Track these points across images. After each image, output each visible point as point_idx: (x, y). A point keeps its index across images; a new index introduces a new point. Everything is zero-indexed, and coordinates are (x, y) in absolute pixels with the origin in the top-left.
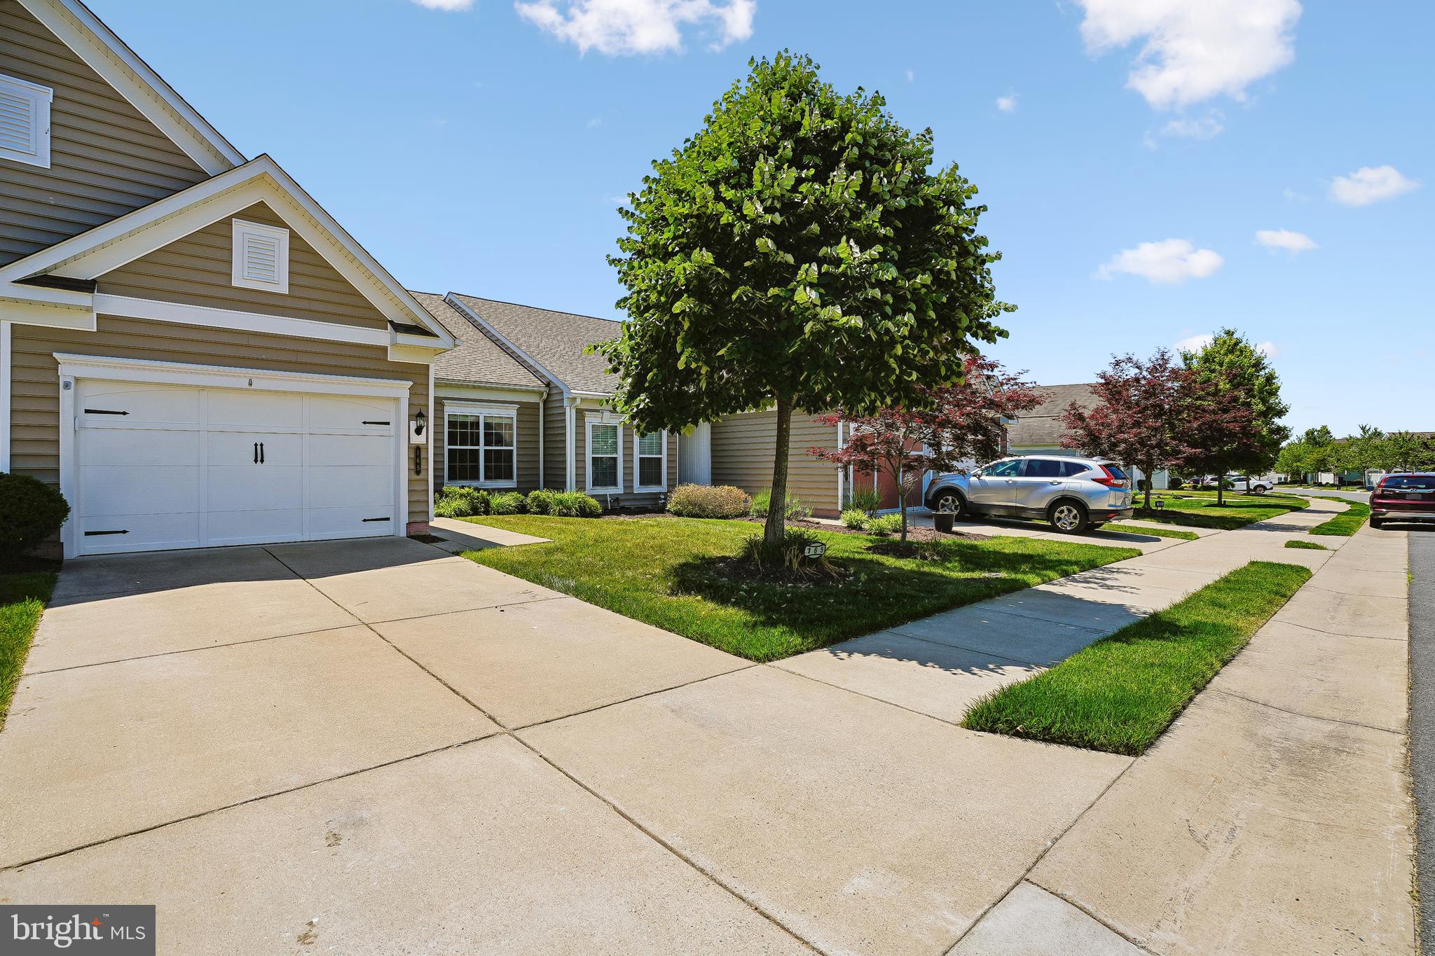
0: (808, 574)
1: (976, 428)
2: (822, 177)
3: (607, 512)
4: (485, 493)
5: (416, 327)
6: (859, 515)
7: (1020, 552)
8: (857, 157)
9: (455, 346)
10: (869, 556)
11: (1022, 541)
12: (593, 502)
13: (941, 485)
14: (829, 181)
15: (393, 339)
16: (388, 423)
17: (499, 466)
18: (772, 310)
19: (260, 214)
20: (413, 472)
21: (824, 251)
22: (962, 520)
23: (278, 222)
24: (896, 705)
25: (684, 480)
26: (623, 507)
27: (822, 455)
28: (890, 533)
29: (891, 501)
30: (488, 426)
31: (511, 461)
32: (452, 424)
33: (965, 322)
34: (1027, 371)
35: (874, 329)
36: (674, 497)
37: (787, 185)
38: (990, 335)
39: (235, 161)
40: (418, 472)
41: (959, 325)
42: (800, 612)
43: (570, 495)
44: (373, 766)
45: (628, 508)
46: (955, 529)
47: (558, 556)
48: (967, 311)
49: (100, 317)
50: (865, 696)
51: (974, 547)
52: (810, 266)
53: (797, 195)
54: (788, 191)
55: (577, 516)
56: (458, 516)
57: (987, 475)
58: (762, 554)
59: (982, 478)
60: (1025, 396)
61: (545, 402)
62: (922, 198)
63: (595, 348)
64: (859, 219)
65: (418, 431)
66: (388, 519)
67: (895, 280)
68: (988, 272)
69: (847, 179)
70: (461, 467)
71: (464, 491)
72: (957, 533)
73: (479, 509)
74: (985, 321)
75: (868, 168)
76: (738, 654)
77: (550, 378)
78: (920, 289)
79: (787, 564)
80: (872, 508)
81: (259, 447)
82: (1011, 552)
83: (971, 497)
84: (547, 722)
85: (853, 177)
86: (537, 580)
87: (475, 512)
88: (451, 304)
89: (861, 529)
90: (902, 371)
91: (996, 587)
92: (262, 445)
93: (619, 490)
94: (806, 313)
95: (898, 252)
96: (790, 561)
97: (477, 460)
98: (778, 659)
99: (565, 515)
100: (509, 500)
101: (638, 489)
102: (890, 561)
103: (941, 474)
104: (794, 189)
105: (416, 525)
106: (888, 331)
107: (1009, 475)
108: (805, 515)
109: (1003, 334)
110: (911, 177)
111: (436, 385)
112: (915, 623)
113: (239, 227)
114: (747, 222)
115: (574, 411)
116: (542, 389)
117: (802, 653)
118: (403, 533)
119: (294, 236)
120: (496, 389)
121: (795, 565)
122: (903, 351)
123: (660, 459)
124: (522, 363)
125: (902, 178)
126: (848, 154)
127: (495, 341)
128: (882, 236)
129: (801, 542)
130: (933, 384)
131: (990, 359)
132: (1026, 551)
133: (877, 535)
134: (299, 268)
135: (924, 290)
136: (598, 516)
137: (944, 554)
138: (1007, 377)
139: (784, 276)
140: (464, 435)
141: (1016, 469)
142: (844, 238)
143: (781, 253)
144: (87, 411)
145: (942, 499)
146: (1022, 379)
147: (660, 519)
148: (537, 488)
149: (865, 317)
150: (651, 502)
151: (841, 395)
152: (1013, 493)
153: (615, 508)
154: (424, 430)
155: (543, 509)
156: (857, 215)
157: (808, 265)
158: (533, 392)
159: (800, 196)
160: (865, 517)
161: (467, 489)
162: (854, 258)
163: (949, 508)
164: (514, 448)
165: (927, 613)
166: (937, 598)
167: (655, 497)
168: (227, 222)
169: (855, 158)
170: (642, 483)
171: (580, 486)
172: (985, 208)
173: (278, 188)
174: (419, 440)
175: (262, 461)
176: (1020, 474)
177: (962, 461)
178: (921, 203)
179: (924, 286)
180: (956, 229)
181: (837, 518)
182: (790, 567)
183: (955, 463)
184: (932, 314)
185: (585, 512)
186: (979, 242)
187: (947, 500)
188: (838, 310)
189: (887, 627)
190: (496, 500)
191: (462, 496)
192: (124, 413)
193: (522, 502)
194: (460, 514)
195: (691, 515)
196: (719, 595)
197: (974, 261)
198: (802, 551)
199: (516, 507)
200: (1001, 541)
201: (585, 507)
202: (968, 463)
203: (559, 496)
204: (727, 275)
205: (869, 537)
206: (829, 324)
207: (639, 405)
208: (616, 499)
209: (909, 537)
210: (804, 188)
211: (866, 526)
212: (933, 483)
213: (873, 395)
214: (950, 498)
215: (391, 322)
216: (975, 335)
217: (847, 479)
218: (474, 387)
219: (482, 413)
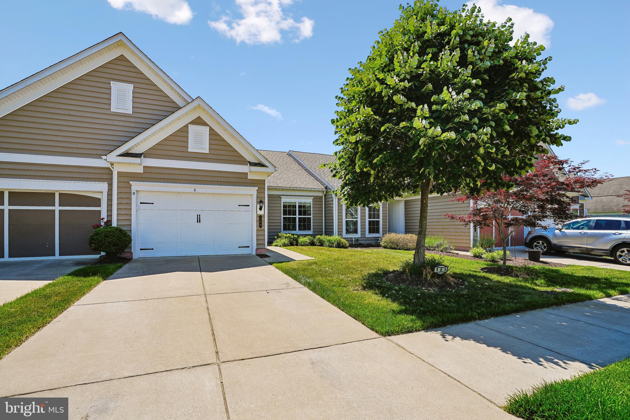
0: (436, 283)
1: (552, 201)
2: (435, 58)
3: (351, 246)
4: (297, 236)
5: (259, 163)
6: (480, 250)
7: (587, 275)
8: (458, 42)
9: (276, 171)
10: (484, 274)
11: (590, 269)
12: (344, 241)
13: (534, 234)
14: (440, 58)
15: (250, 169)
16: (249, 206)
17: (305, 225)
18: (403, 136)
19: (199, 122)
20: (258, 227)
21: (434, 98)
22: (548, 254)
23: (205, 124)
24: (459, 382)
25: (390, 231)
26: (360, 244)
27: (453, 218)
28: (498, 260)
29: (502, 243)
30: (300, 207)
31: (310, 222)
32: (285, 206)
33: (535, 132)
34: (588, 161)
35: (464, 139)
36: (384, 239)
37: (414, 65)
38: (556, 140)
39: (190, 100)
40: (261, 227)
41: (531, 135)
42: (421, 306)
43: (335, 237)
44: (143, 374)
45: (363, 244)
46: (541, 259)
47: (314, 266)
48: (538, 125)
49: (144, 167)
50: (439, 370)
51: (556, 271)
52: (423, 106)
53: (420, 69)
54: (415, 68)
55: (336, 247)
56: (284, 246)
57: (566, 229)
58: (411, 270)
59: (563, 230)
60: (589, 179)
61: (325, 195)
62: (503, 60)
63: (325, 165)
64: (456, 78)
65: (261, 209)
66: (249, 247)
67: (480, 109)
68: (554, 100)
69: (450, 55)
70: (289, 225)
71: (286, 235)
72: (543, 262)
73: (293, 243)
74: (554, 133)
75: (467, 48)
76: (372, 329)
77: (327, 185)
78: (498, 113)
79: (424, 276)
80: (488, 246)
81: (199, 216)
82: (581, 275)
83: (554, 241)
84: (242, 360)
85: (454, 53)
86: (295, 278)
87: (292, 244)
88: (290, 155)
89: (481, 257)
90: (486, 164)
91: (562, 299)
92: (200, 215)
93: (359, 235)
94: (420, 133)
95: (485, 94)
96: (426, 275)
97: (295, 222)
98: (395, 335)
99: (331, 247)
100: (307, 239)
101: (368, 235)
102: (495, 277)
103: (536, 228)
104: (419, 67)
105: (260, 250)
106: (473, 139)
107: (582, 229)
108: (451, 249)
109: (567, 139)
110: (495, 48)
111: (269, 189)
112: (496, 319)
113: (191, 128)
114: (390, 88)
115: (337, 199)
116: (324, 190)
117: (412, 332)
118: (254, 253)
119: (211, 129)
120: (303, 190)
121: (429, 278)
122: (485, 150)
123: (379, 221)
124: (316, 179)
125: (489, 50)
126: (453, 42)
127: (306, 170)
128: (474, 85)
129: (434, 264)
130: (515, 173)
131: (561, 158)
132: (592, 275)
133: (490, 262)
134: (213, 142)
135: (501, 113)
136: (346, 248)
137: (533, 274)
138: (573, 167)
139: (411, 114)
140: (290, 211)
141: (588, 225)
142: (445, 88)
143: (409, 102)
144: (141, 203)
145: (535, 242)
146: (584, 167)
147: (375, 250)
148: (321, 235)
149: (457, 132)
150: (375, 241)
151: (445, 180)
152: (585, 240)
153: (356, 244)
154: (263, 208)
155: (322, 244)
156: (456, 75)
157: (422, 106)
158: (319, 191)
159: (422, 70)
160: (484, 251)
161: (288, 234)
162: (453, 99)
163: (540, 247)
164: (311, 216)
165: (506, 313)
166: (516, 303)
167: (377, 239)
168: (186, 126)
169: (458, 44)
170: (370, 232)
171: (340, 234)
172: (550, 59)
173: (204, 110)
174: (261, 213)
175: (200, 222)
176: (590, 228)
177: (544, 221)
178: (502, 62)
179: (501, 110)
180: (527, 74)
181: (468, 251)
182: (426, 279)
183: (539, 222)
184: (507, 128)
185: (340, 246)
186: (547, 82)
187: (539, 243)
188: (439, 129)
189: (475, 319)
190: (301, 240)
191: (286, 237)
192: (153, 203)
193: (313, 240)
194: (285, 245)
195: (391, 248)
196: (384, 292)
197: (542, 93)
198: (433, 270)
199: (310, 243)
200: (574, 268)
201: (340, 243)
202: (549, 222)
203: (329, 238)
204: (380, 119)
205: (486, 262)
206: (436, 139)
207: (344, 192)
208: (357, 240)
209: (508, 263)
210: (423, 65)
211: (483, 256)
212: (530, 233)
213: (468, 180)
214: (541, 242)
215: (249, 162)
216: (544, 141)
217: (475, 231)
218: (294, 190)
219: (297, 201)
